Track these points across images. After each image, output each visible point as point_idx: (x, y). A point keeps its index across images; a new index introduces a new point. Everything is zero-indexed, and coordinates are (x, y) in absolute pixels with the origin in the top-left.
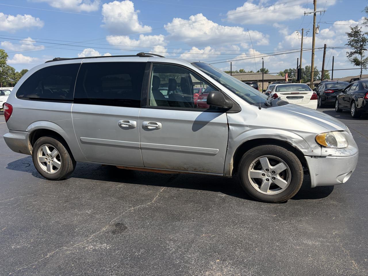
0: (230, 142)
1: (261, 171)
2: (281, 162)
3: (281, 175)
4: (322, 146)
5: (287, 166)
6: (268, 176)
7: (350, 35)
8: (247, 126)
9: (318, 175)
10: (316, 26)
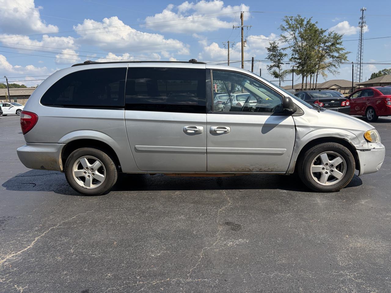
0: (297, 142)
1: (322, 166)
2: (337, 156)
3: (337, 168)
4: (368, 141)
5: (342, 160)
6: (327, 170)
7: (269, 50)
8: (312, 127)
9: (365, 165)
10: (244, 40)
